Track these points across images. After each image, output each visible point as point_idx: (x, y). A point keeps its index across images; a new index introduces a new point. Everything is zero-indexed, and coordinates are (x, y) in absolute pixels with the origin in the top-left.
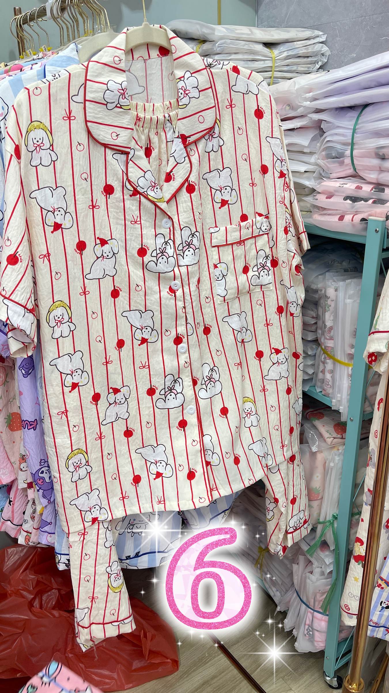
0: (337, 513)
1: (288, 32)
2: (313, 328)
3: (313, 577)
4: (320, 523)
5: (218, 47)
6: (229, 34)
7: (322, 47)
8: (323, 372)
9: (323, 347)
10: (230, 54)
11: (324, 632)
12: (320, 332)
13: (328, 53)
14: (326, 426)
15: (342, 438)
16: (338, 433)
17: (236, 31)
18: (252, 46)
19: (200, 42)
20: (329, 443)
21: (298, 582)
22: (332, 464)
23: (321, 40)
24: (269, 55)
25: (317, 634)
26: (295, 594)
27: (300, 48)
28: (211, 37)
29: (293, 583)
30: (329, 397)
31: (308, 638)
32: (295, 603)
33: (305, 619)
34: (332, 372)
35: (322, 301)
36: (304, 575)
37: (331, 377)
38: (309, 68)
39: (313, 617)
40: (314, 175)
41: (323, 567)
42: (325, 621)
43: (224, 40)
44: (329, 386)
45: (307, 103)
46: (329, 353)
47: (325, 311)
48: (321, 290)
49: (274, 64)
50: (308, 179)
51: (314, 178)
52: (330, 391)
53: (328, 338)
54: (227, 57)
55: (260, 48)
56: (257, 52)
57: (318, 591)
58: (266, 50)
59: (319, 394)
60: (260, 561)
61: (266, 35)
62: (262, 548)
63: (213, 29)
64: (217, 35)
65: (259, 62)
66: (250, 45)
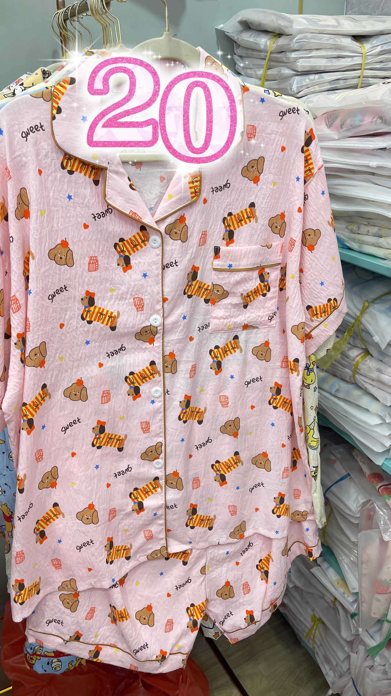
1: (384, 21)
3: (374, 675)
4: (388, 621)
5: (296, 43)
6: (311, 27)
10: (311, 50)
17: (320, 23)
18: (338, 40)
19: (275, 36)
21: (355, 671)
24: (359, 50)
26: (351, 683)
28: (288, 31)
29: (349, 669)
32: (350, 693)
36: (363, 669)
41: (387, 666)
43: (304, 34)
49: (365, 61)
54: (307, 54)
55: (348, 42)
56: (344, 48)
58: (355, 45)
60: (313, 631)
61: (356, 26)
62: (316, 617)
63: (291, 21)
64: (296, 27)
65: (346, 59)
66: (336, 39)
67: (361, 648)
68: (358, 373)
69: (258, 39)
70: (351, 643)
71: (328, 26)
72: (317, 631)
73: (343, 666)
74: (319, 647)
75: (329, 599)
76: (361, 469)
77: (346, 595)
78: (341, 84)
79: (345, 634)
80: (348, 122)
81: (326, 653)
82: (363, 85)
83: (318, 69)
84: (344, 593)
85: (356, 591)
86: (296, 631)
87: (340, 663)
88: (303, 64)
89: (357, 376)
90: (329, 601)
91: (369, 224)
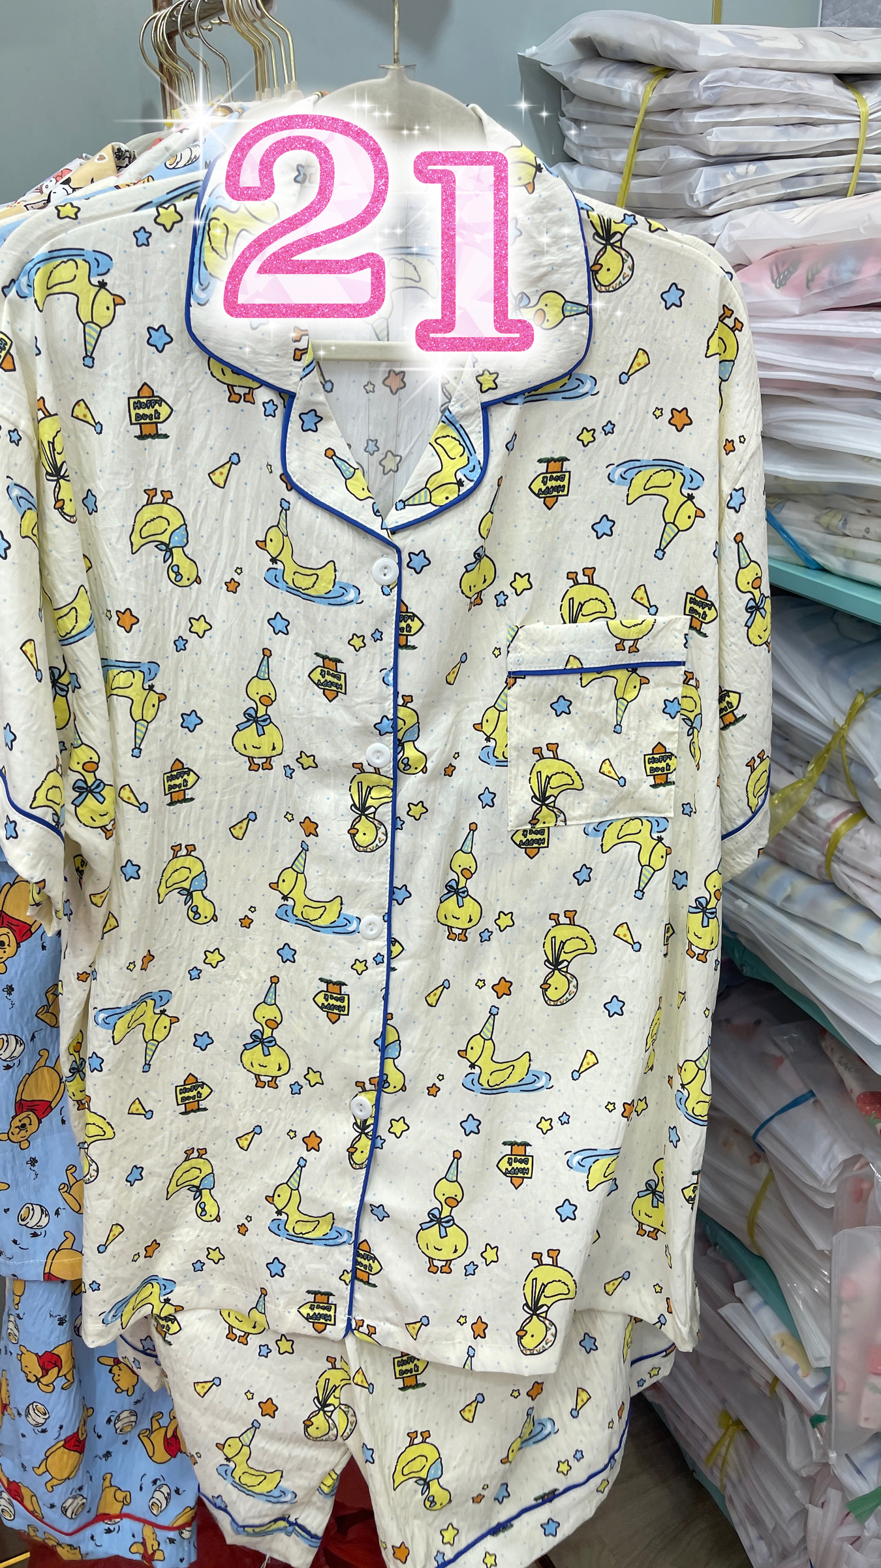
3: (863, 1561)
5: (706, 89)
6: (740, 53)
10: (739, 106)
17: (760, 44)
18: (803, 84)
19: (656, 73)
21: (818, 1543)
24: (852, 107)
28: (686, 62)
43: (725, 70)
49: (865, 134)
54: (729, 115)
55: (826, 88)
56: (816, 101)
58: (843, 96)
60: (723, 1450)
61: (846, 52)
62: (730, 1417)
63: (694, 40)
64: (706, 52)
65: (821, 129)
66: (799, 83)
67: (834, 1495)
68: (839, 858)
69: (617, 81)
70: (810, 1483)
71: (781, 51)
72: (731, 1450)
73: (789, 1533)
74: (734, 1486)
75: (760, 1377)
76: (841, 1081)
77: (800, 1373)
78: (810, 185)
79: (795, 1458)
80: (825, 273)
81: (751, 1503)
82: (861, 189)
83: (754, 150)
84: (796, 1367)
85: (823, 1364)
86: (682, 1444)
87: (784, 1526)
88: (719, 139)
89: (835, 866)
90: (762, 1382)
91: (870, 514)
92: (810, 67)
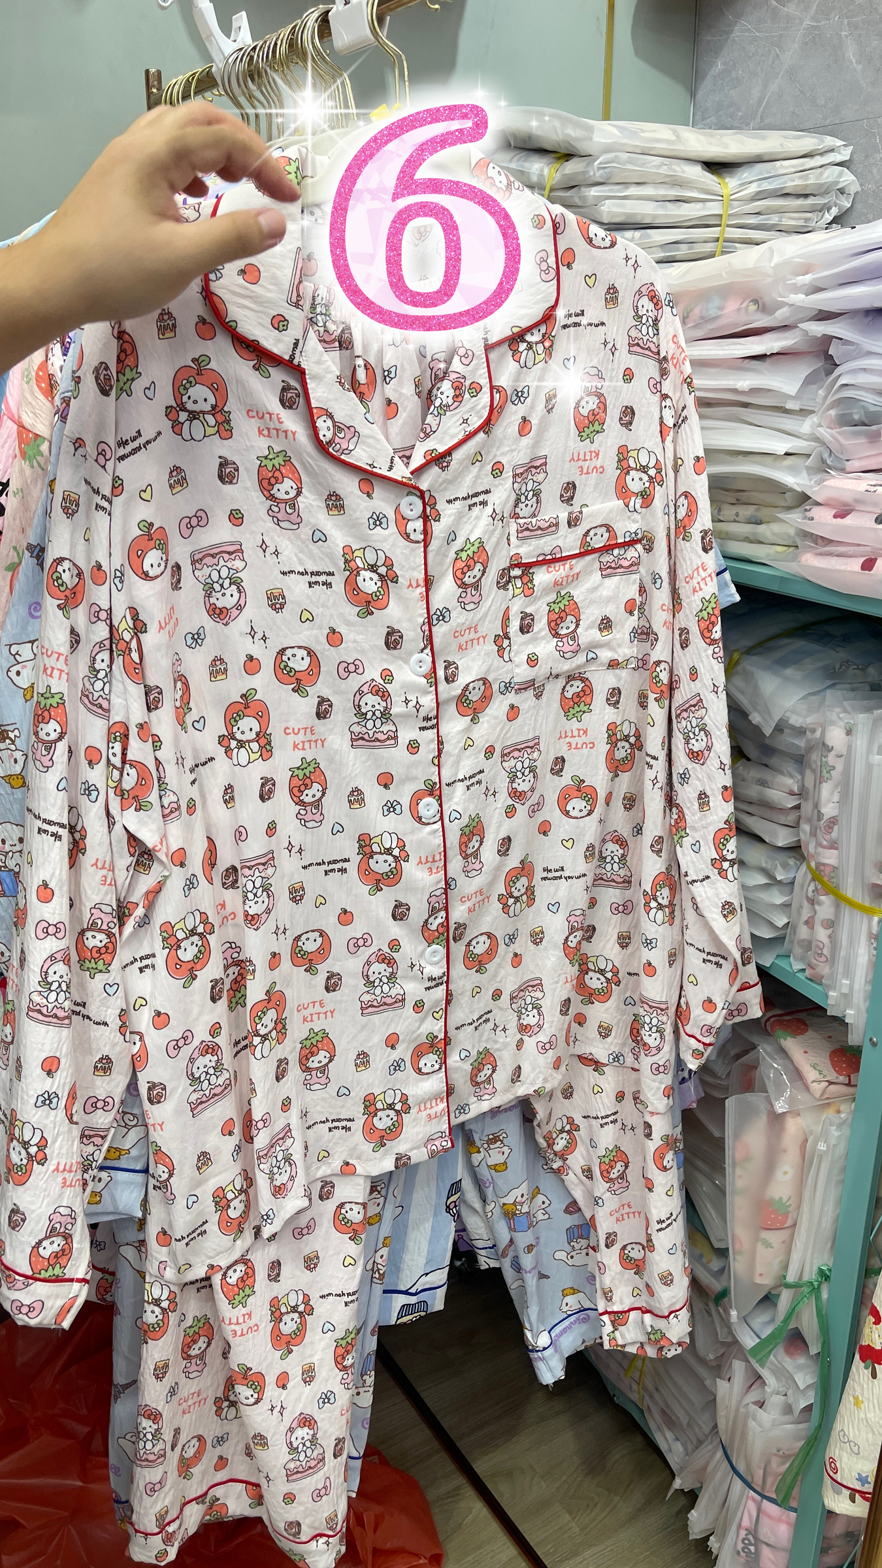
0: (831, 1264)
1: (763, 138)
2: (791, 818)
3: (767, 1417)
4: (788, 1286)
5: (600, 168)
6: (625, 141)
7: (840, 175)
8: (810, 923)
9: (813, 864)
10: (627, 184)
11: (784, 1550)
12: (806, 827)
13: (855, 188)
14: (810, 1053)
15: (849, 1084)
16: (839, 1073)
17: (643, 135)
18: (677, 168)
19: (559, 158)
20: (818, 1095)
21: (727, 1422)
22: (822, 1147)
23: (839, 158)
24: (717, 188)
25: (766, 1552)
26: (720, 1454)
27: (788, 175)
28: (583, 147)
29: (716, 1426)
30: (820, 984)
31: (743, 1561)
32: (719, 1476)
33: (739, 1514)
34: (830, 924)
35: (814, 756)
36: (742, 1410)
37: (830, 937)
38: (807, 220)
39: (759, 1510)
40: (809, 462)
41: (790, 1393)
42: (788, 1523)
43: (614, 154)
44: (823, 959)
45: (799, 298)
46: (826, 879)
47: (820, 780)
48: (813, 731)
49: (727, 211)
50: (792, 470)
51: (808, 468)
52: (824, 969)
53: (825, 843)
55: (696, 173)
56: (686, 182)
57: (775, 1451)
58: (709, 179)
59: (799, 975)
61: (711, 147)
63: (590, 132)
64: (599, 141)
65: (692, 205)
66: (674, 167)
67: (738, 1367)
69: (527, 165)
70: (717, 1364)
71: (658, 141)
73: (701, 1423)
77: (705, 1259)
78: (683, 251)
79: (703, 1346)
80: (697, 311)
81: (667, 1404)
83: (639, 219)
84: (702, 1256)
87: (697, 1417)
88: (611, 209)
91: (738, 502)
92: (683, 155)
